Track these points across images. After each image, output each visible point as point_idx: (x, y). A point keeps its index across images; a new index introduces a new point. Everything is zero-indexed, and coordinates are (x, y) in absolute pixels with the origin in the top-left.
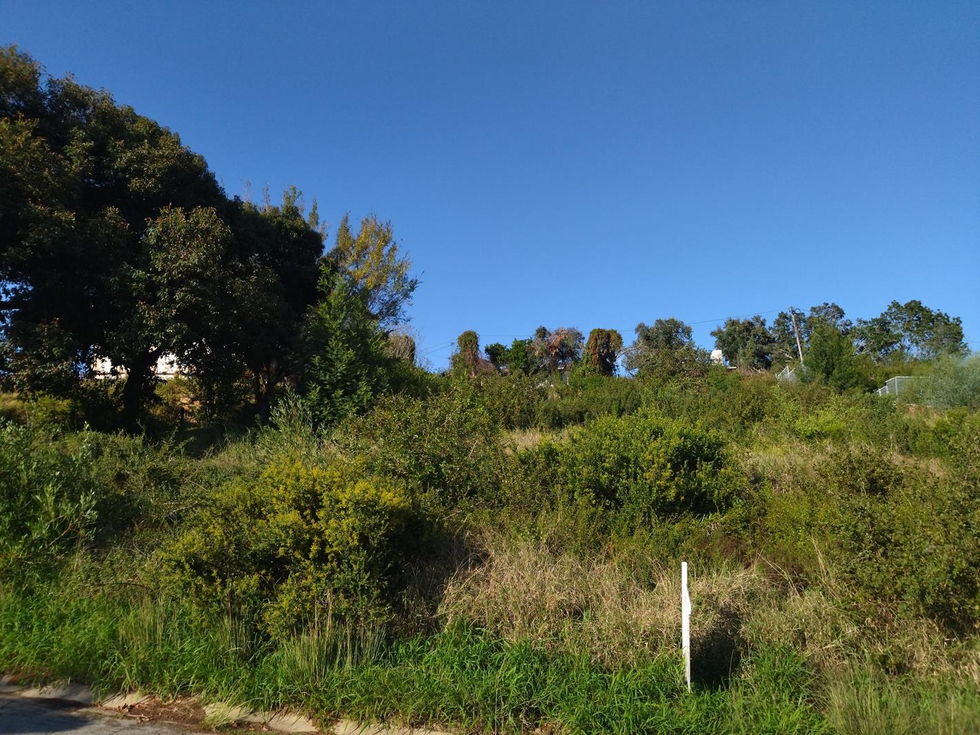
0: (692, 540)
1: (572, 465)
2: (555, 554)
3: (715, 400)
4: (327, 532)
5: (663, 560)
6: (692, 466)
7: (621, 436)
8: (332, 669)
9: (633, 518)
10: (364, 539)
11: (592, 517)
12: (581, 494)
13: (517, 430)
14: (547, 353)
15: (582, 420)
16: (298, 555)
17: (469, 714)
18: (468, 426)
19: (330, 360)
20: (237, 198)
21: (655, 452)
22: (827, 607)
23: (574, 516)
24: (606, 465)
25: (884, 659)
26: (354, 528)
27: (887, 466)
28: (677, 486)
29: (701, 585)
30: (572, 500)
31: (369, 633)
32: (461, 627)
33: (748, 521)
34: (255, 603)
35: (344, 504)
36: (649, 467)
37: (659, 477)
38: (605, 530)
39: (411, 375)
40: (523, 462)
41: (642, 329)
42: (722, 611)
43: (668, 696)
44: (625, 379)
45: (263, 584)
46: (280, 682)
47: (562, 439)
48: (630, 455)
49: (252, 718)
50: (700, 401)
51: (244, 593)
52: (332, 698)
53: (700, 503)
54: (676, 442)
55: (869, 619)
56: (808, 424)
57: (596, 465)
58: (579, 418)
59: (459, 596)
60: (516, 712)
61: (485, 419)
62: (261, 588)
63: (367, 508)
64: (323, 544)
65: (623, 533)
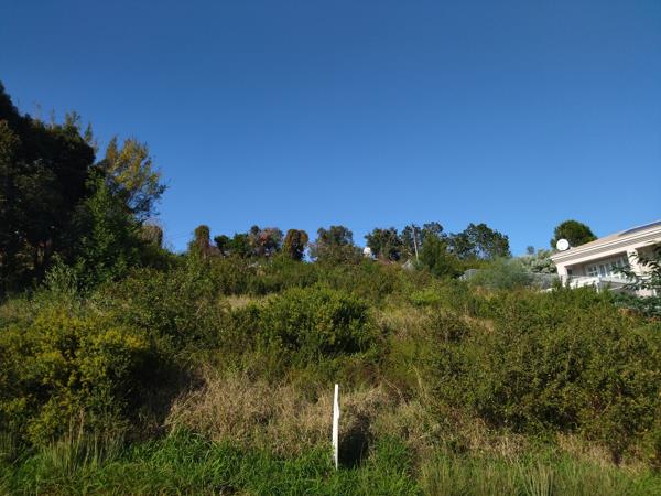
0: (343, 369)
1: (268, 321)
2: (253, 380)
3: (364, 280)
4: (82, 367)
5: (325, 383)
6: (347, 322)
7: (303, 301)
8: (81, 465)
9: (306, 356)
10: (110, 372)
11: (279, 355)
12: (273, 340)
13: (234, 296)
14: (258, 243)
15: (278, 290)
16: (58, 383)
18: (197, 292)
19: (94, 240)
20: (28, 116)
21: (323, 312)
22: (422, 412)
23: (267, 355)
24: (291, 320)
25: (454, 444)
26: (103, 364)
27: (462, 324)
28: (337, 335)
29: (347, 399)
30: (267, 343)
31: (112, 440)
32: (181, 434)
33: (378, 357)
34: (21, 419)
35: (96, 347)
36: (319, 322)
37: (325, 328)
38: (287, 364)
39: (157, 254)
40: (235, 318)
41: (321, 231)
42: (358, 416)
43: (321, 474)
44: (309, 264)
45: (29, 405)
47: (262, 303)
48: (308, 313)
50: (355, 280)
51: (13, 412)
52: (80, 487)
53: (350, 346)
54: (337, 306)
55: (446, 419)
56: (418, 296)
57: (284, 320)
58: (277, 288)
59: (181, 412)
61: (211, 287)
62: (27, 408)
63: (113, 349)
64: (79, 375)
65: (299, 366)
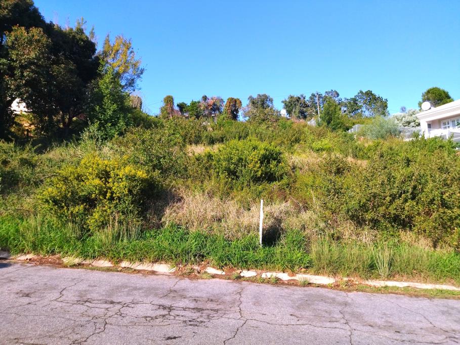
0: (266, 192)
1: (218, 161)
2: (211, 197)
3: (280, 134)
4: (114, 188)
5: (254, 199)
6: (268, 162)
7: (240, 149)
8: (118, 242)
9: (243, 183)
10: (130, 191)
11: (226, 183)
12: (222, 173)
13: (193, 145)
14: (207, 108)
15: (223, 141)
16: (101, 198)
17: (176, 257)
18: (172, 143)
19: (104, 108)
20: (51, 22)
21: (254, 157)
22: (315, 216)
23: (219, 182)
24: (233, 161)
25: (333, 235)
26: (126, 187)
28: (262, 170)
29: (268, 209)
30: (218, 176)
31: (133, 229)
32: (172, 226)
33: (288, 185)
34: (82, 217)
35: (121, 176)
36: (251, 162)
37: (254, 166)
38: (231, 188)
39: (141, 116)
40: (198, 160)
41: (251, 98)
42: (275, 218)
43: (253, 249)
44: (242, 122)
45: (85, 209)
46: (96, 248)
47: (216, 149)
48: (243, 157)
49: (84, 262)
50: (274, 134)
51: (77, 213)
52: (119, 253)
53: (270, 177)
54: (262, 152)
55: (329, 221)
56: (317, 145)
57: (229, 161)
58: (221, 140)
59: (171, 214)
60: (195, 256)
61: (180, 140)
62: (85, 211)
63: (131, 178)
64: (112, 193)
65: (239, 189)
